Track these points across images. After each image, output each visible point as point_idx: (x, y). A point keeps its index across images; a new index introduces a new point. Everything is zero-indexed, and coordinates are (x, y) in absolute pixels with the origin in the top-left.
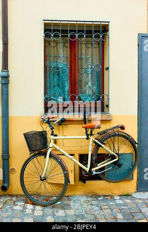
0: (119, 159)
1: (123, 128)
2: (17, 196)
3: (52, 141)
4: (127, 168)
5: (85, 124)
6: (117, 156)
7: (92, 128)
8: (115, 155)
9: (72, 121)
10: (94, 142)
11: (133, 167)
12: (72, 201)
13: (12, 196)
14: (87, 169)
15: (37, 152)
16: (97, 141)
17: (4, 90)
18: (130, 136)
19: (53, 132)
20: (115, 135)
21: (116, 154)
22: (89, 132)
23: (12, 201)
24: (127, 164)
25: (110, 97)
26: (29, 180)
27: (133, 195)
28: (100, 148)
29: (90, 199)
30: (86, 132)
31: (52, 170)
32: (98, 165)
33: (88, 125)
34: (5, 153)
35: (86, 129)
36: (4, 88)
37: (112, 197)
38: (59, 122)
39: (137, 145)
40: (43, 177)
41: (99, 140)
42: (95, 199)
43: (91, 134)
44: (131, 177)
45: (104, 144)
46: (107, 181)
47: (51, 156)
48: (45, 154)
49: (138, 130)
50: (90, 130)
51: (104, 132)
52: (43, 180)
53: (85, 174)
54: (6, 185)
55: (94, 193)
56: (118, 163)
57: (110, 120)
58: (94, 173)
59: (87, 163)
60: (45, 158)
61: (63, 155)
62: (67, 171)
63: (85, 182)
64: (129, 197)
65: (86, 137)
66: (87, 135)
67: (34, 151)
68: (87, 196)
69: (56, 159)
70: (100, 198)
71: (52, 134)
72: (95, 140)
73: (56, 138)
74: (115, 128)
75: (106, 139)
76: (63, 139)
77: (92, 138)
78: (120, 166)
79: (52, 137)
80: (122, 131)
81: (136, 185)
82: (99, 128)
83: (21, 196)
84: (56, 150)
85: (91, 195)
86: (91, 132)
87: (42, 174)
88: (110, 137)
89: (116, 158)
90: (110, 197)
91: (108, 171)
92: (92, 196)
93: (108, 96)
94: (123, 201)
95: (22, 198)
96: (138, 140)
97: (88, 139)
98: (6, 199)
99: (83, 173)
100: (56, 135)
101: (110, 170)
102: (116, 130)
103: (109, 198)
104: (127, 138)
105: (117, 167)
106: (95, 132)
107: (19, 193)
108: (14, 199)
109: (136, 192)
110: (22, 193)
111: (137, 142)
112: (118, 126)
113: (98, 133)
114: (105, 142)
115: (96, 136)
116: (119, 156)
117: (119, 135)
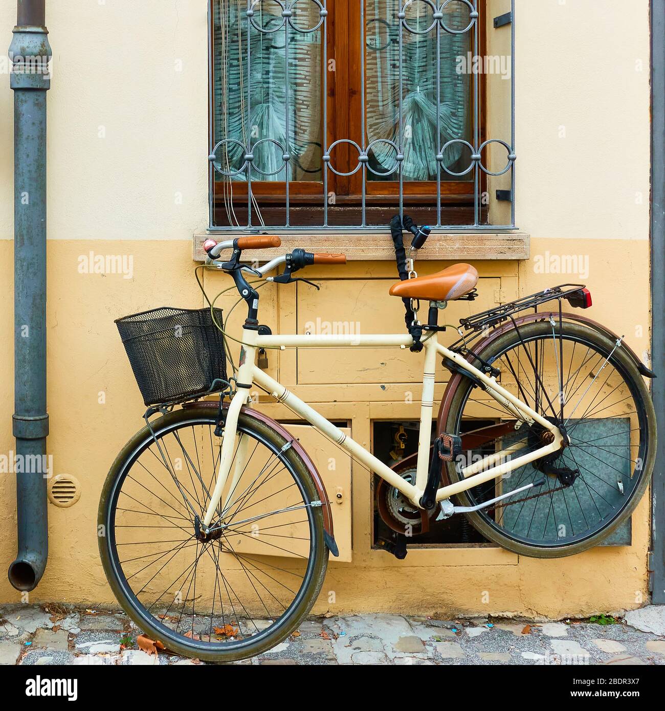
0: (565, 444)
1: (581, 298)
2: (81, 610)
3: (251, 355)
4: (602, 489)
5: (404, 275)
6: (553, 429)
7: (438, 298)
8: (547, 424)
9: (343, 262)
10: (447, 362)
11: (633, 482)
12: (343, 639)
13: (58, 610)
14: (416, 492)
15: (178, 407)
16: (459, 359)
17: (27, 118)
18: (614, 338)
19: (253, 313)
20: (544, 334)
21: (553, 420)
22: (421, 318)
23: (62, 636)
24: (603, 471)
25: (518, 153)
26: (141, 535)
27: (633, 619)
28: (476, 392)
29: (426, 634)
30: (409, 317)
31: (252, 490)
32: (466, 471)
33: (416, 282)
34: (28, 411)
35: (407, 300)
36: (24, 108)
37: (529, 624)
38: (277, 268)
39: (647, 380)
40: (206, 521)
41: (469, 355)
42: (452, 633)
43: (434, 327)
44: (621, 531)
45: (495, 373)
46: (509, 549)
47: (244, 425)
48: (218, 418)
49: (652, 311)
50: (425, 306)
51: (493, 317)
52: (210, 537)
53: (404, 513)
54: (30, 558)
55: (443, 604)
56: (558, 464)
57: (518, 261)
58: (449, 509)
59: (413, 463)
60: (219, 433)
61: (304, 422)
62: (323, 496)
63: (401, 554)
64: (614, 629)
65: (408, 338)
66: (415, 331)
67: (164, 401)
68: (410, 619)
69: (270, 440)
70: (473, 632)
71: (252, 323)
72: (451, 354)
73: (265, 340)
74: (542, 297)
75: (503, 350)
76: (297, 347)
77: (435, 345)
78: (567, 477)
79: (252, 337)
80: (579, 311)
81: (642, 571)
82: (471, 297)
83: (101, 611)
84: (268, 397)
85: (431, 613)
86: (433, 313)
87: (204, 510)
88: (521, 339)
89: (549, 440)
90: (521, 627)
91: (510, 502)
92: (436, 617)
93: (510, 149)
94: (584, 645)
95: (106, 622)
96: (652, 357)
97: (417, 347)
98: (32, 626)
99: (396, 508)
100: (265, 331)
101: (523, 499)
102: (551, 306)
103: (517, 629)
104: (602, 350)
105: (554, 483)
106: (450, 314)
107: (91, 600)
108: (70, 624)
109: (643, 606)
110: (106, 596)
111: (647, 364)
112: (557, 290)
113: (465, 323)
114: (496, 365)
115: (455, 333)
116: (563, 433)
117: (563, 333)
